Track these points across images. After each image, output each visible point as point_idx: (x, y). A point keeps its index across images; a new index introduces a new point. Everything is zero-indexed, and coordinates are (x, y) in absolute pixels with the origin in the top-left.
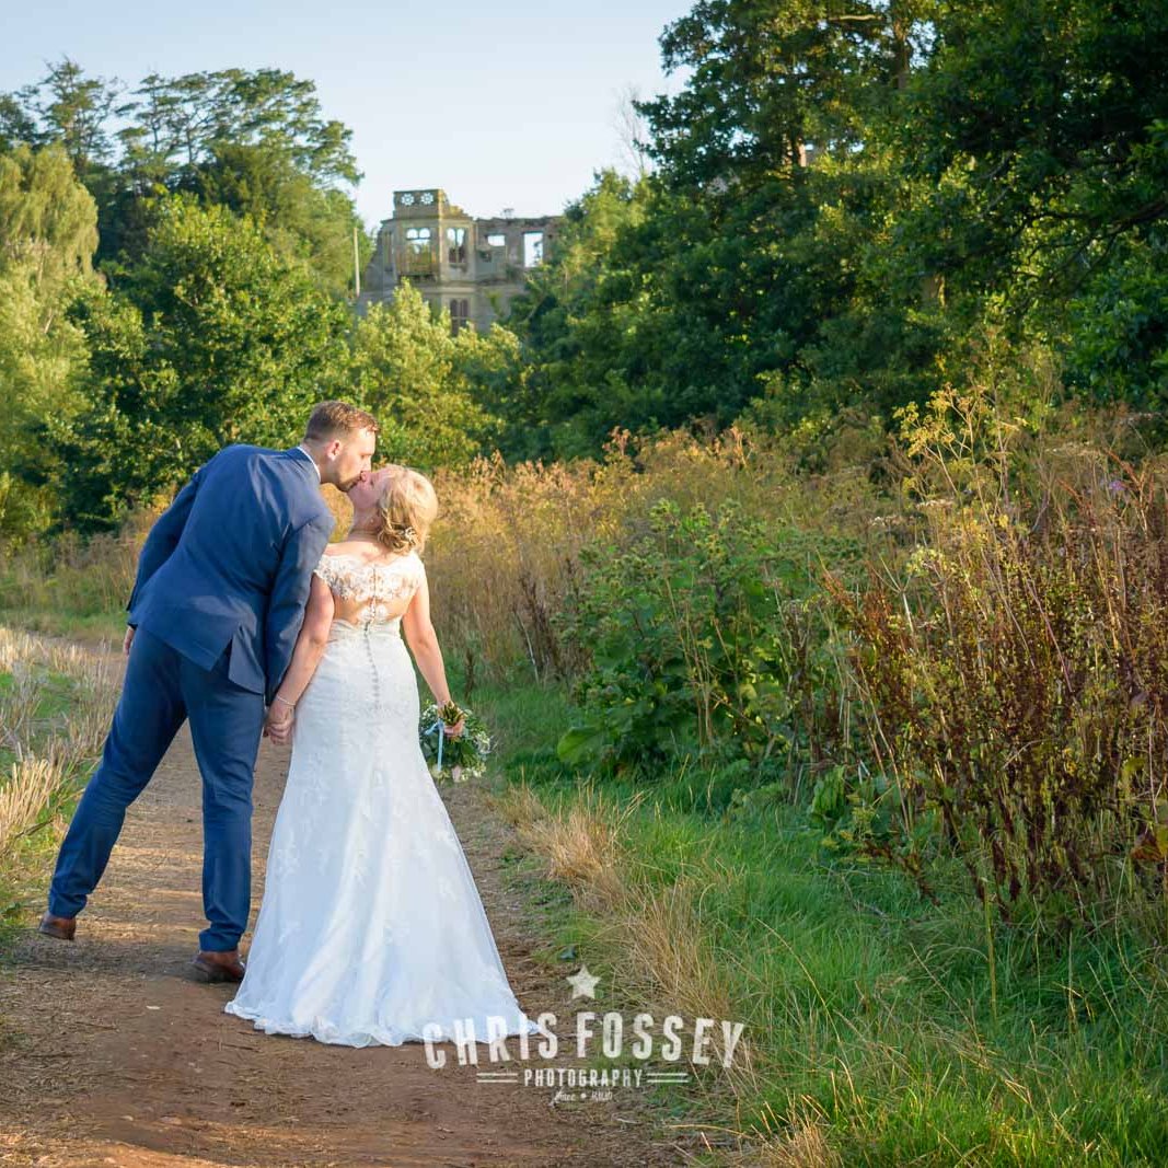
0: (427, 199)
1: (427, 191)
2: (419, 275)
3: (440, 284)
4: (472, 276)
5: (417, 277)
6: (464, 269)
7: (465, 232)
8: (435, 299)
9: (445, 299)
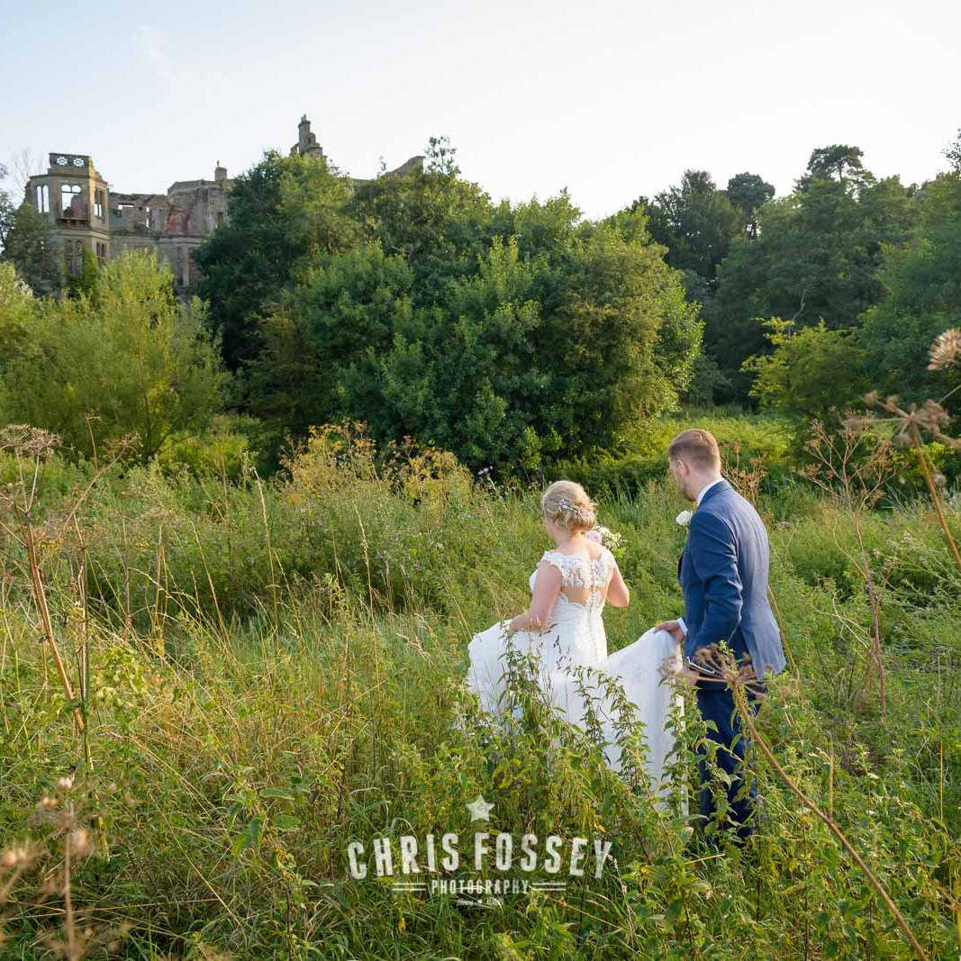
0: (79, 163)
1: (79, 157)
2: (74, 219)
3: (91, 229)
4: (107, 227)
5: (74, 222)
6: (104, 221)
7: (101, 192)
8: (87, 241)
9: (94, 242)
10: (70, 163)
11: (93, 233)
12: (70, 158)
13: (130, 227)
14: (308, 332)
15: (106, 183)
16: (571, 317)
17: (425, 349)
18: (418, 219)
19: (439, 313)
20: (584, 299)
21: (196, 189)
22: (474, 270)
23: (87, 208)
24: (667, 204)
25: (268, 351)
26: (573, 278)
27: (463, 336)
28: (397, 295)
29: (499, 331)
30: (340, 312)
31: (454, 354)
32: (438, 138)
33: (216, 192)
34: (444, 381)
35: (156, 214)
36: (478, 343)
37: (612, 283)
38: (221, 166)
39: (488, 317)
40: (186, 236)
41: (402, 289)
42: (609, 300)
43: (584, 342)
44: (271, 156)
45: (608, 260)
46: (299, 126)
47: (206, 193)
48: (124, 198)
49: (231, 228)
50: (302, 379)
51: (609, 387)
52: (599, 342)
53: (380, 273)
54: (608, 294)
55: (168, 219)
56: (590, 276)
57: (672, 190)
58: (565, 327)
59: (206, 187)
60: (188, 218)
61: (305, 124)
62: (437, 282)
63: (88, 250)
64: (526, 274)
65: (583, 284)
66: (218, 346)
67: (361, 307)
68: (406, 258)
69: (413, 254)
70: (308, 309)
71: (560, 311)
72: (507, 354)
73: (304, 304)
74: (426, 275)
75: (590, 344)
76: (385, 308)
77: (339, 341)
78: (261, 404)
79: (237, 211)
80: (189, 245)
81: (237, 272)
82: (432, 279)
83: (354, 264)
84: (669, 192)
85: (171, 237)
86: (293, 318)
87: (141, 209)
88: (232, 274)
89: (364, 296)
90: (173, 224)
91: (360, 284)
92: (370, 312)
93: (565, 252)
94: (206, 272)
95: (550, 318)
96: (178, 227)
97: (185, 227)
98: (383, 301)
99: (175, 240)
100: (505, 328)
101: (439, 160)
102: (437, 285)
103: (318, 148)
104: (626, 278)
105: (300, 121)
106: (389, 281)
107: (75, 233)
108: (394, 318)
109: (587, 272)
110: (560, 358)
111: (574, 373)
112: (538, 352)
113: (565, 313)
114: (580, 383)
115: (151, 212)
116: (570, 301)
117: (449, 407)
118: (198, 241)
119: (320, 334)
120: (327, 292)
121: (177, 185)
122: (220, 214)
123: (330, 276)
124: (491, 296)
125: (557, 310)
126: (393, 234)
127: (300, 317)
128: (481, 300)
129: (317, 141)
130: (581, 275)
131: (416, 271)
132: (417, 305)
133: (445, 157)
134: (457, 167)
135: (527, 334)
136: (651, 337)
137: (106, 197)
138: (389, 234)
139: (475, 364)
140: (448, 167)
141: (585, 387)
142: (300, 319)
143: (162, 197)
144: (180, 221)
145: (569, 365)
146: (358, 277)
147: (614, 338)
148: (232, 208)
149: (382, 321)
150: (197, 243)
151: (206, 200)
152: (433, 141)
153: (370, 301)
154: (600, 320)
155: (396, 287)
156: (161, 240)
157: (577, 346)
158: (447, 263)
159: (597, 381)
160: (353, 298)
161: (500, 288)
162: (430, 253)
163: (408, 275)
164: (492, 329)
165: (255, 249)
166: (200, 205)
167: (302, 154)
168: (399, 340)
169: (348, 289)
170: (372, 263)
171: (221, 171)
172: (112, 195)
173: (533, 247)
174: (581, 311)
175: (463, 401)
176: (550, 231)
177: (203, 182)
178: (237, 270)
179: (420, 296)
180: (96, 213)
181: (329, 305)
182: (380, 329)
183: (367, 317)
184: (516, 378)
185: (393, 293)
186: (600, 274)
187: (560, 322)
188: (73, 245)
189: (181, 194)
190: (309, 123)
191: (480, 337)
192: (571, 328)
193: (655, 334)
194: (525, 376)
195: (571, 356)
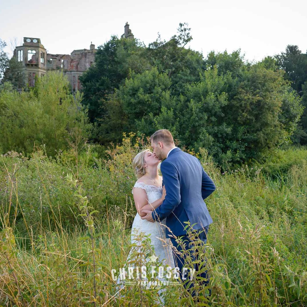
0: (35, 41)
1: (35, 39)
2: (33, 64)
3: (39, 68)
4: (45, 67)
5: (32, 65)
6: (44, 65)
7: (44, 53)
8: (37, 73)
9: (40, 73)
10: (32, 41)
11: (40, 70)
12: (32, 39)
13: (55, 67)
14: (124, 107)
15: (46, 50)
16: (241, 100)
17: (175, 114)
18: (173, 59)
19: (182, 98)
20: (247, 93)
21: (82, 52)
22: (198, 80)
23: (38, 60)
24: (280, 59)
25: (107, 115)
26: (242, 83)
27: (192, 108)
28: (164, 90)
29: (208, 106)
30: (138, 97)
31: (188, 116)
32: (183, 23)
33: (90, 53)
34: (184, 127)
35: (65, 63)
36: (199, 112)
37: (260, 86)
38: (93, 44)
39: (203, 99)
40: (77, 71)
41: (166, 88)
42: (258, 93)
43: (247, 111)
44: (114, 38)
45: (258, 75)
46: (125, 27)
47: (86, 54)
48: (53, 56)
49: (96, 67)
50: (122, 127)
51: (258, 132)
52: (253, 112)
53: (157, 81)
54: (258, 90)
55: (70, 65)
56: (250, 83)
57: (282, 53)
58: (238, 105)
59: (86, 51)
60: (78, 64)
61: (127, 26)
62: (181, 86)
63: (37, 76)
64: (221, 81)
65: (246, 86)
66: (87, 113)
67: (148, 95)
68: (168, 75)
69: (171, 74)
70: (125, 96)
71: (236, 98)
72: (212, 116)
73: (123, 94)
74: (176, 83)
75: (250, 113)
76: (158, 96)
77: (138, 110)
78: (104, 137)
79: (99, 60)
80: (78, 75)
81: (97, 86)
82: (179, 84)
83: (145, 77)
84: (280, 54)
85: (71, 72)
86: (118, 101)
87: (59, 60)
88: (96, 86)
89: (149, 91)
90: (72, 66)
91: (148, 85)
92: (151, 98)
93: (239, 72)
94: (85, 85)
95: (231, 101)
96: (74, 68)
97: (77, 68)
98: (157, 93)
99: (72, 73)
100: (211, 105)
101: (183, 33)
102: (181, 87)
103: (132, 35)
104: (266, 84)
105: (125, 25)
106: (161, 84)
107: (33, 70)
108: (162, 100)
109: (248, 81)
110: (236, 119)
111: (242, 125)
112: (226, 116)
113: (239, 99)
114: (245, 130)
115: (63, 62)
116: (241, 94)
117: (185, 140)
118: (82, 73)
119: (130, 107)
120: (133, 89)
121: (75, 51)
122: (91, 62)
123: (135, 82)
124: (205, 90)
125: (235, 97)
126: (163, 65)
127: (121, 100)
128: (201, 92)
129: (132, 33)
130: (246, 82)
131: (172, 80)
132: (172, 94)
133: (186, 32)
134: (191, 37)
135: (221, 107)
136: (278, 111)
137: (46, 55)
138: (161, 65)
139: (197, 121)
140: (187, 36)
141: (246, 131)
142: (121, 101)
143: (68, 55)
144: (75, 66)
145: (239, 122)
146: (147, 82)
147: (260, 110)
148: (96, 59)
149: (156, 101)
150: (81, 74)
151: (86, 56)
152: (181, 25)
153: (152, 93)
154: (254, 102)
155: (163, 87)
156: (67, 73)
157: (243, 114)
158: (186, 78)
159: (252, 129)
160: (144, 92)
161: (209, 86)
162: (179, 73)
163: (169, 82)
164: (205, 105)
165: (105, 76)
166: (83, 59)
167: (126, 37)
168: (164, 109)
169: (142, 87)
170: (153, 76)
171: (92, 46)
172: (48, 55)
173: (224, 70)
174: (246, 98)
175: (192, 137)
176: (232, 64)
177: (85, 50)
178: (97, 84)
179: (174, 91)
180: (41, 62)
181: (134, 94)
182: (156, 105)
183: (150, 100)
184: (216, 128)
185: (162, 90)
186: (254, 82)
187: (236, 102)
188: (32, 74)
189: (76, 54)
190: (129, 25)
191: (200, 109)
192: (241, 106)
193: (279, 109)
194: (220, 127)
195: (241, 118)
